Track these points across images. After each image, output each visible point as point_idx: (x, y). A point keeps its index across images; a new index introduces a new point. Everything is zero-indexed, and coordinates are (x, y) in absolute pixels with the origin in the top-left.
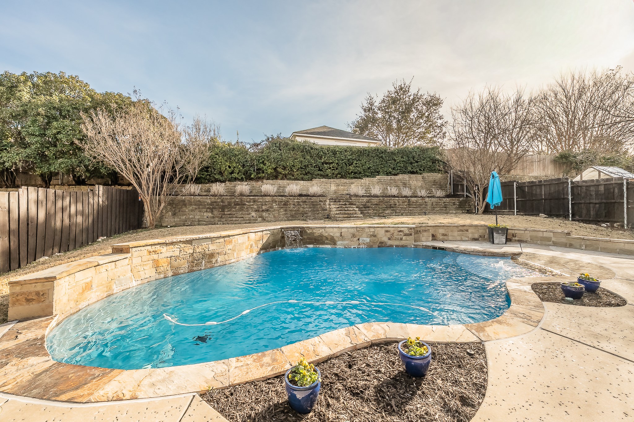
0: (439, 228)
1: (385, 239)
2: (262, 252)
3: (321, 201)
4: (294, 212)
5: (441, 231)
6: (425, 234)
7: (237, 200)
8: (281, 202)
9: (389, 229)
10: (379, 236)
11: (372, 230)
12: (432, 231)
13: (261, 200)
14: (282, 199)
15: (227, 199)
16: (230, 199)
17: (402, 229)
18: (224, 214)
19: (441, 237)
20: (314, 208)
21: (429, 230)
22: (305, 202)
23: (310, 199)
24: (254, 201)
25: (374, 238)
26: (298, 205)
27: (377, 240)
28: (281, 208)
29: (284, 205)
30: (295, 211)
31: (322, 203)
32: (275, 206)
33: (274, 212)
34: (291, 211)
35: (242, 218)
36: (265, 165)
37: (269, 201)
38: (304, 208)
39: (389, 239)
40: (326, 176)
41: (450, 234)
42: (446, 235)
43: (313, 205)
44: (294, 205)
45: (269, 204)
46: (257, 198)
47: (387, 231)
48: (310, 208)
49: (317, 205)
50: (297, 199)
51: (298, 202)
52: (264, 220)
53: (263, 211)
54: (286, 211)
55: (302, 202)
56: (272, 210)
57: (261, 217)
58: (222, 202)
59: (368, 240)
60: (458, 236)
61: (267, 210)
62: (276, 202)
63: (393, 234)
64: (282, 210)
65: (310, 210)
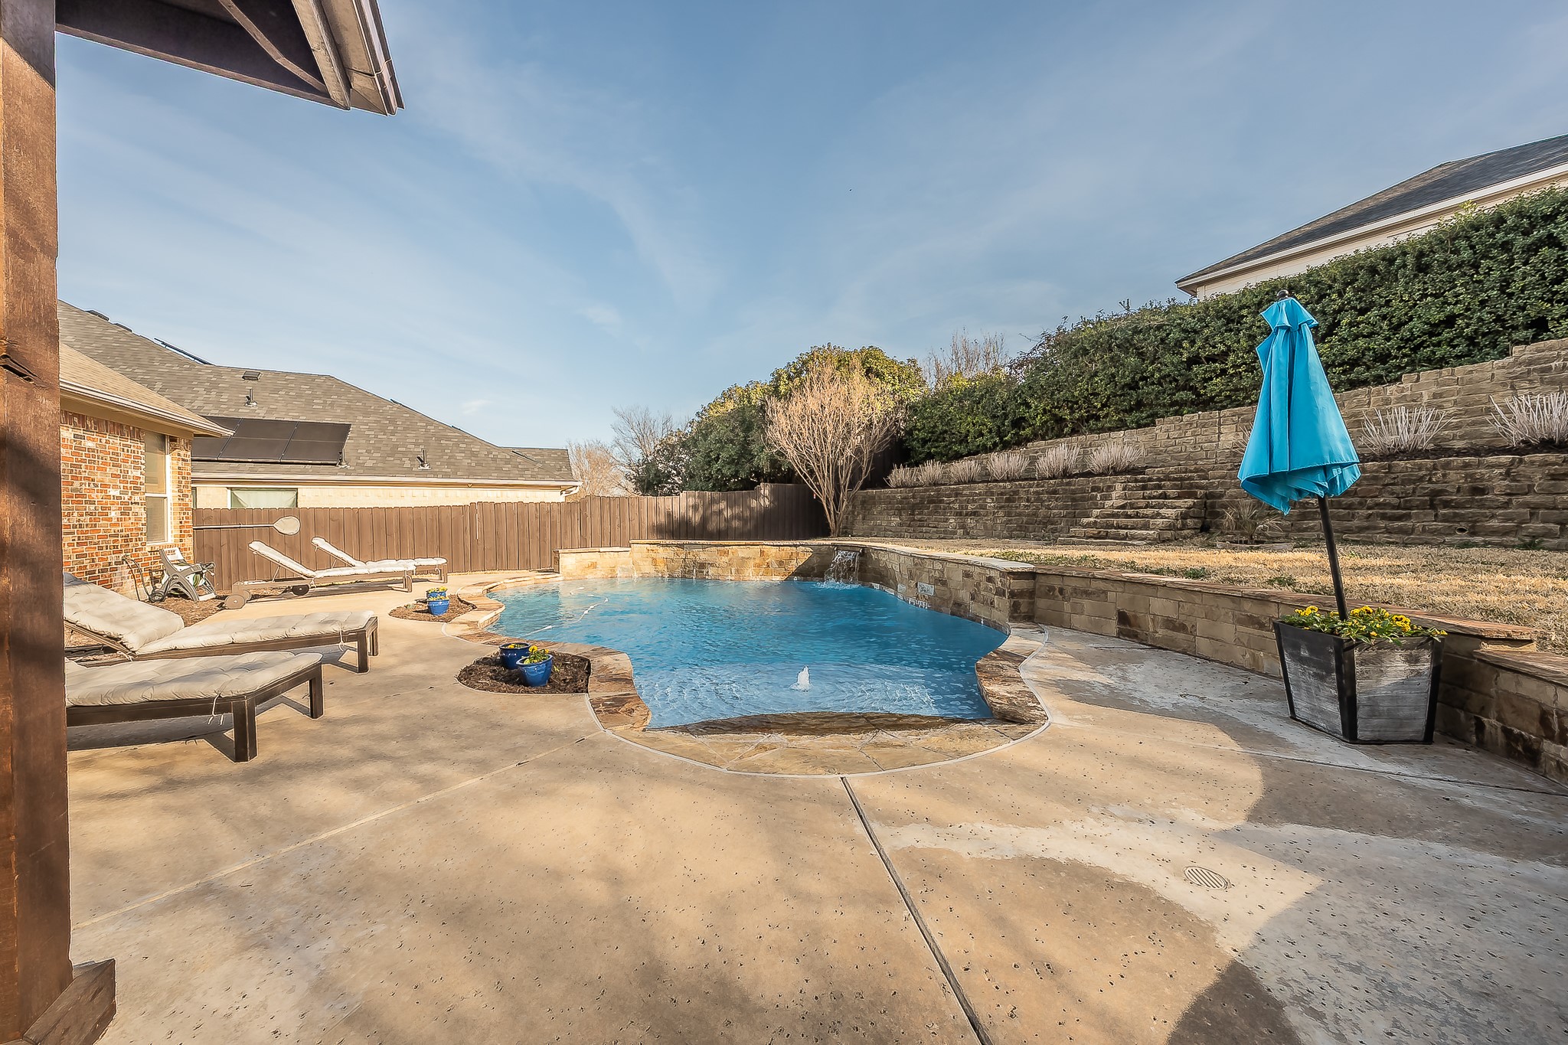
0: (1151, 590)
1: (964, 595)
2: (795, 578)
3: (1094, 489)
4: (1025, 519)
5: (1160, 606)
6: (1087, 604)
7: (932, 493)
8: (1002, 494)
9: (972, 569)
10: (952, 584)
11: (938, 566)
12: (1118, 599)
13: (968, 492)
14: (1005, 487)
15: (919, 492)
16: (926, 491)
17: (993, 574)
18: (914, 520)
19: (1161, 632)
20: (1075, 507)
21: (1105, 592)
22: (1055, 492)
23: (1068, 484)
24: (957, 495)
25: (943, 588)
26: (1037, 500)
27: (949, 595)
28: (1000, 508)
29: (1008, 500)
30: (1028, 515)
31: (1099, 495)
32: (990, 503)
33: (986, 518)
34: (1020, 515)
35: (935, 527)
36: (1028, 406)
37: (980, 494)
38: (1048, 508)
39: (973, 599)
40: (1205, 403)
41: (1201, 624)
42: (1182, 628)
43: (1074, 500)
44: (1028, 500)
45: (980, 499)
46: (961, 486)
47: (967, 575)
48: (1066, 507)
49: (1083, 499)
50: (1037, 486)
51: (1037, 493)
52: (967, 534)
53: (967, 515)
54: (1008, 514)
55: (1047, 493)
56: (982, 511)
57: (963, 527)
58: (914, 497)
59: (931, 590)
60: (1238, 641)
61: (974, 514)
62: (992, 494)
63: (978, 585)
64: (1001, 514)
65: (1064, 512)
